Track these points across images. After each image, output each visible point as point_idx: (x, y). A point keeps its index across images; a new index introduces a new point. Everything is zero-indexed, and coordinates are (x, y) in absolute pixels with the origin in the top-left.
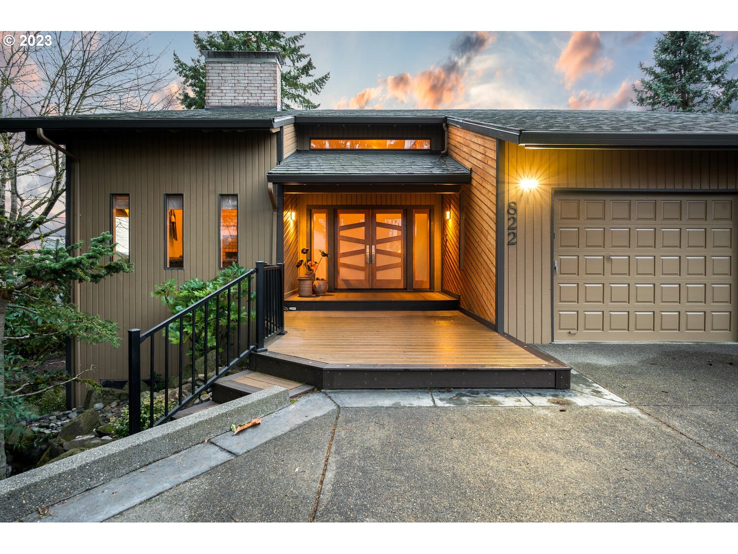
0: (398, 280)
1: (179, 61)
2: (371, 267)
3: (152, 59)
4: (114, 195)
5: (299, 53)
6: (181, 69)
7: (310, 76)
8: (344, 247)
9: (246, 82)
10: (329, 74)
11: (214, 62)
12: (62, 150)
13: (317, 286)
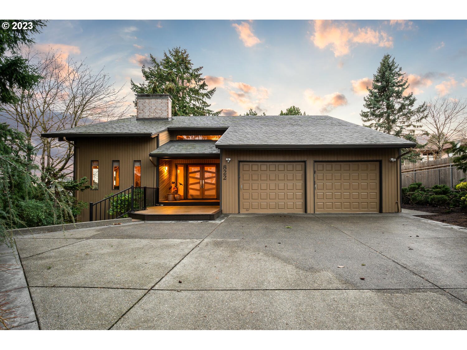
0: (215, 195)
1: (134, 84)
2: (202, 189)
3: (115, 93)
4: (93, 161)
5: (199, 78)
6: (135, 88)
7: (205, 89)
8: (191, 181)
9: (155, 107)
10: (215, 88)
11: (140, 99)
12: (72, 144)
13: (176, 197)
